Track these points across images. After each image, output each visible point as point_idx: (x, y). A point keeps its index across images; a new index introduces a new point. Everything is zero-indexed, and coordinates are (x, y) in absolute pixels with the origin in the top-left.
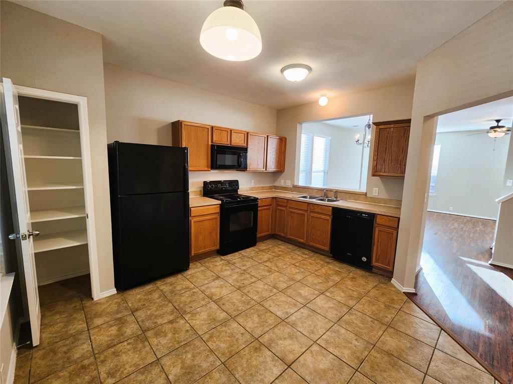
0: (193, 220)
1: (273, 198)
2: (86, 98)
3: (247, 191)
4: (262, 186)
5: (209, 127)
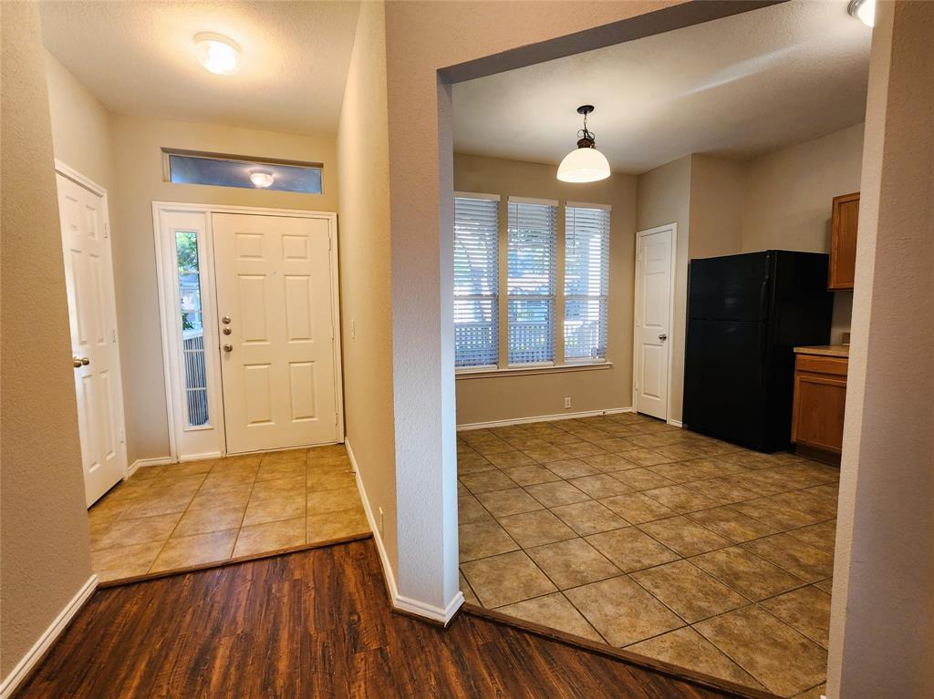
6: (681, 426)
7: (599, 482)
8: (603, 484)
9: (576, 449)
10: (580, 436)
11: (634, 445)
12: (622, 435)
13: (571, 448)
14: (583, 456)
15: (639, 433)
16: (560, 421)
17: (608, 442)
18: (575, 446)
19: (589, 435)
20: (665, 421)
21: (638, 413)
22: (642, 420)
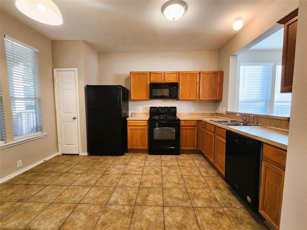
0: (129, 128)
1: (198, 121)
2: (77, 68)
3: (187, 115)
4: (202, 112)
5: (148, 73)
6: (87, 155)
7: (82, 214)
8: (86, 214)
9: (45, 195)
10: (40, 183)
11: (77, 174)
12: (65, 170)
13: (41, 197)
14: (53, 198)
15: (73, 166)
16: (16, 177)
17: (61, 179)
18: (41, 193)
19: (46, 180)
20: (79, 154)
21: (63, 154)
22: (68, 158)
